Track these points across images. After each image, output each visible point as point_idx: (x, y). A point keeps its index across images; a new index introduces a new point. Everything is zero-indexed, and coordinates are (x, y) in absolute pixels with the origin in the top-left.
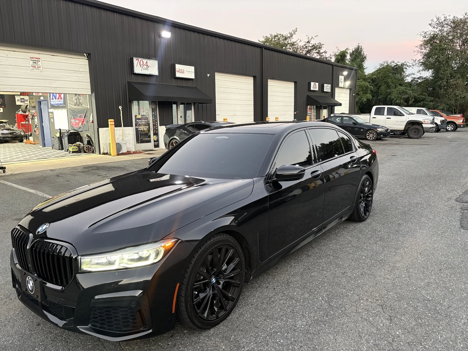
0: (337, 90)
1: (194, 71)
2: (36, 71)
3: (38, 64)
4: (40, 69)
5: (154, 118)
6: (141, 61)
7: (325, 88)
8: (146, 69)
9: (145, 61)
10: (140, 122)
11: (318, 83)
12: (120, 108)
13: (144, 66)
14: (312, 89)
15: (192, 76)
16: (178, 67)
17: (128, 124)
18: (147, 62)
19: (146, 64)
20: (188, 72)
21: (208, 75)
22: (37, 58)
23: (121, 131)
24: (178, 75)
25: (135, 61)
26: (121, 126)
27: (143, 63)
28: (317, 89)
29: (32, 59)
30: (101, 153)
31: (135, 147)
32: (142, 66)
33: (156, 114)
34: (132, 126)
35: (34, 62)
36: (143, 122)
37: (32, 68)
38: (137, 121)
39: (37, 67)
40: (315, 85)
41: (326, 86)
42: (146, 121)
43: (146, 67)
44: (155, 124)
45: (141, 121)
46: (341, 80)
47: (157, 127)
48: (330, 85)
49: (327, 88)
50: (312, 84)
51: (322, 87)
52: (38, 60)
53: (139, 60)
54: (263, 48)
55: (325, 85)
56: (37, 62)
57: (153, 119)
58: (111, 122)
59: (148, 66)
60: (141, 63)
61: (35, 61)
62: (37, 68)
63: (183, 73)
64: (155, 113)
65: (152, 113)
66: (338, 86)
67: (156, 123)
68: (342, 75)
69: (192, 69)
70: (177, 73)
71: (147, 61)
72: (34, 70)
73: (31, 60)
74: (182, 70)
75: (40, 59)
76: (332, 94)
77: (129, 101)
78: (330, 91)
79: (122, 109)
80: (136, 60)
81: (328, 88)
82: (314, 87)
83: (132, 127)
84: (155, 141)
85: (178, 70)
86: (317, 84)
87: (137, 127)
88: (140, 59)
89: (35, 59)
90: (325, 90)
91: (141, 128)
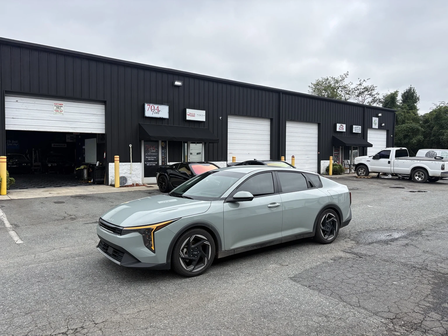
0: (370, 132)
2: (59, 115)
3: (61, 109)
4: (62, 112)
7: (354, 129)
8: (157, 113)
9: (156, 106)
11: (345, 125)
12: (130, 146)
13: (155, 110)
14: (338, 130)
15: (203, 119)
16: (188, 111)
17: (137, 160)
18: (158, 107)
19: (157, 109)
20: (199, 115)
22: (60, 104)
23: (129, 166)
24: (188, 118)
25: (147, 106)
26: (130, 162)
27: (154, 108)
28: (344, 130)
29: (56, 105)
30: (109, 185)
31: (143, 180)
32: (153, 110)
35: (58, 107)
36: (152, 158)
37: (55, 112)
38: (146, 157)
39: (59, 111)
40: (342, 126)
41: (356, 127)
42: (156, 157)
43: (157, 111)
45: (150, 157)
46: (375, 121)
47: (166, 163)
48: (360, 127)
49: (357, 129)
50: (338, 125)
51: (350, 128)
53: (150, 105)
54: (281, 93)
55: (354, 126)
56: (60, 107)
57: (162, 156)
58: (117, 158)
59: (159, 111)
60: (153, 108)
63: (193, 116)
64: (164, 151)
65: (162, 151)
66: (371, 127)
67: (165, 159)
68: (377, 116)
69: (203, 113)
70: (187, 116)
71: (157, 106)
72: (57, 114)
74: (193, 114)
76: (364, 135)
77: (139, 141)
78: (360, 132)
79: (132, 147)
82: (341, 128)
83: (141, 163)
85: (189, 114)
87: (146, 163)
88: (151, 105)
89: (58, 105)
90: (354, 131)
91: (149, 164)
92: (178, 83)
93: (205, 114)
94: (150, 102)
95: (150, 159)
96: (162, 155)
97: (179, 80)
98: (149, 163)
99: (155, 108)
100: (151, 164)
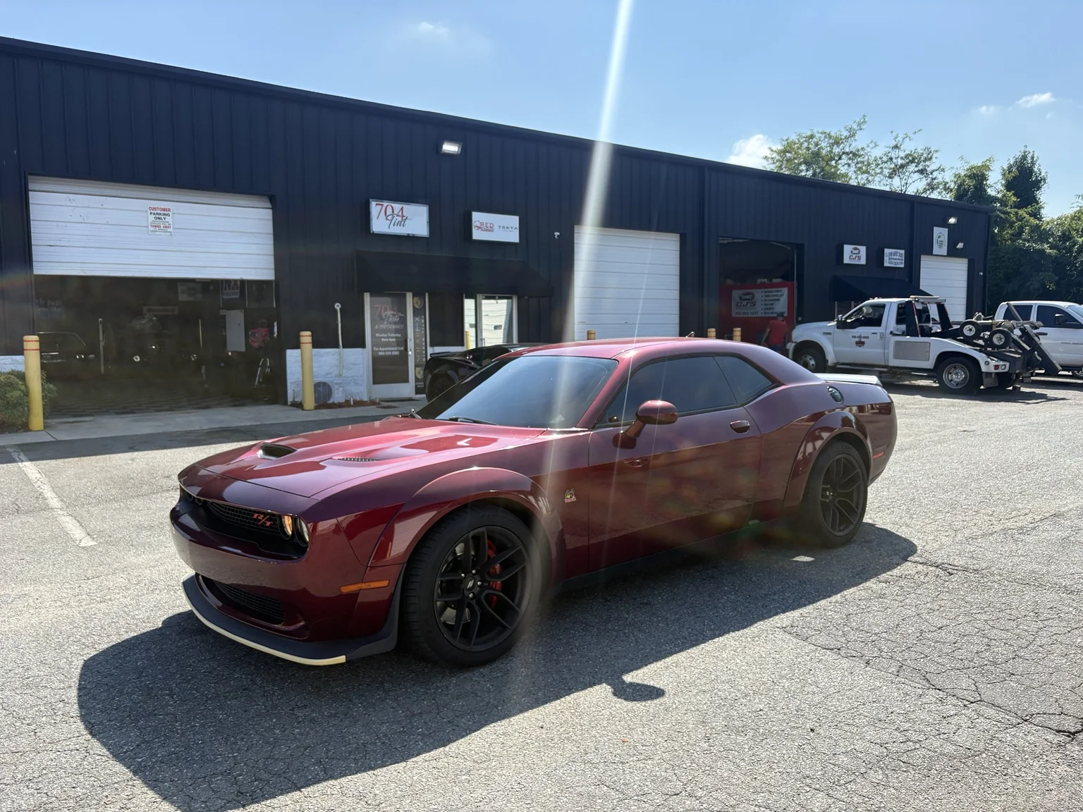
0: (926, 262)
1: (518, 226)
2: (161, 236)
3: (166, 220)
4: (169, 230)
5: (417, 330)
6: (389, 208)
7: (886, 258)
8: (399, 224)
9: (397, 206)
10: (384, 338)
11: (865, 247)
12: (338, 306)
13: (396, 217)
14: (846, 260)
15: (513, 237)
16: (477, 217)
17: (356, 340)
18: (402, 209)
19: (400, 214)
20: (504, 227)
21: (557, 234)
22: (164, 210)
23: (337, 357)
24: (477, 235)
25: (375, 207)
26: (337, 346)
27: (393, 212)
28: (863, 261)
29: (153, 212)
30: (289, 403)
31: (370, 392)
32: (390, 218)
33: (423, 321)
34: (363, 345)
35: (157, 216)
36: (392, 337)
37: (153, 229)
38: (377, 335)
39: (162, 225)
40: (857, 251)
41: (891, 254)
42: (399, 335)
43: (400, 219)
44: (421, 341)
45: (386, 335)
46: (939, 237)
47: (424, 350)
48: (903, 252)
49: (894, 258)
50: (848, 249)
51: (876, 256)
52: (165, 212)
53: (382, 205)
55: (887, 251)
56: (162, 217)
57: (414, 331)
58: (306, 337)
59: (404, 218)
60: (389, 211)
61: (160, 214)
62: (162, 228)
64: (421, 319)
65: (414, 319)
66: (929, 252)
67: (423, 340)
68: (944, 224)
69: (514, 221)
70: (474, 231)
71: (402, 206)
72: (157, 233)
73: (151, 213)
74: (488, 225)
75: (169, 210)
76: (911, 271)
77: (359, 293)
78: (902, 266)
79: (341, 309)
80: (377, 204)
81: (898, 257)
82: (854, 256)
83: (364, 350)
84: (416, 379)
85: (478, 224)
86: (863, 249)
87: (377, 349)
88: (385, 204)
89: (159, 212)
90: (886, 264)
91: (385, 351)
92: (450, 148)
93: (517, 225)
94: (383, 196)
95: (387, 340)
96: (414, 327)
97: (452, 140)
98: (384, 349)
99: (396, 212)
100: (389, 351)
